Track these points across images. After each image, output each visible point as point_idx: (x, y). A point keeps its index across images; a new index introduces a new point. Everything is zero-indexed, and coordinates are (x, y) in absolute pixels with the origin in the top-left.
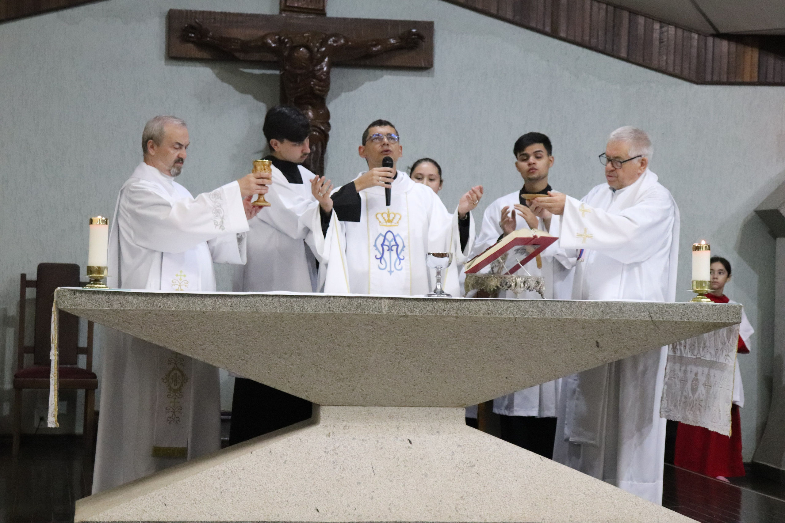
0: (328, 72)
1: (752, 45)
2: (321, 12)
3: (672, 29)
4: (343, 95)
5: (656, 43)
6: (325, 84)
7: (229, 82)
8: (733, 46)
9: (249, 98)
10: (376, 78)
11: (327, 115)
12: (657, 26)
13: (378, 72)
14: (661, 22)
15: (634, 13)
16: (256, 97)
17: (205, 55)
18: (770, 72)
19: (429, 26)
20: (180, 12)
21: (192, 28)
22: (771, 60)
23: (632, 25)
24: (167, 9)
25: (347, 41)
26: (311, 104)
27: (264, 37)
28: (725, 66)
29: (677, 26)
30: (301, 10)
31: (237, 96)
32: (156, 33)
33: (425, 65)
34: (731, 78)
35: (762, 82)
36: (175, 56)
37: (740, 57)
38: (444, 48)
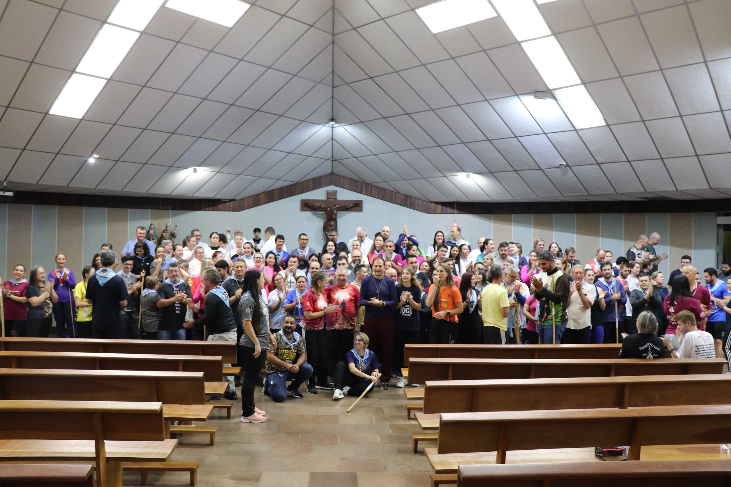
0: (336, 213)
1: (439, 204)
2: (336, 199)
3: (420, 201)
4: (342, 218)
6: (336, 215)
7: (315, 215)
8: (435, 205)
9: (319, 219)
11: (337, 223)
12: (416, 200)
13: (349, 212)
14: (417, 199)
15: (410, 197)
16: (321, 218)
17: (308, 209)
18: (444, 211)
19: (361, 202)
20: (303, 200)
21: (306, 203)
22: (444, 208)
23: (410, 200)
24: (300, 200)
25: (341, 205)
26: (333, 221)
27: (321, 205)
28: (433, 209)
29: (421, 200)
30: (331, 199)
31: (316, 218)
32: (298, 205)
33: (361, 210)
34: (435, 212)
35: (442, 213)
36: (302, 210)
37: (436, 207)
38: (365, 206)
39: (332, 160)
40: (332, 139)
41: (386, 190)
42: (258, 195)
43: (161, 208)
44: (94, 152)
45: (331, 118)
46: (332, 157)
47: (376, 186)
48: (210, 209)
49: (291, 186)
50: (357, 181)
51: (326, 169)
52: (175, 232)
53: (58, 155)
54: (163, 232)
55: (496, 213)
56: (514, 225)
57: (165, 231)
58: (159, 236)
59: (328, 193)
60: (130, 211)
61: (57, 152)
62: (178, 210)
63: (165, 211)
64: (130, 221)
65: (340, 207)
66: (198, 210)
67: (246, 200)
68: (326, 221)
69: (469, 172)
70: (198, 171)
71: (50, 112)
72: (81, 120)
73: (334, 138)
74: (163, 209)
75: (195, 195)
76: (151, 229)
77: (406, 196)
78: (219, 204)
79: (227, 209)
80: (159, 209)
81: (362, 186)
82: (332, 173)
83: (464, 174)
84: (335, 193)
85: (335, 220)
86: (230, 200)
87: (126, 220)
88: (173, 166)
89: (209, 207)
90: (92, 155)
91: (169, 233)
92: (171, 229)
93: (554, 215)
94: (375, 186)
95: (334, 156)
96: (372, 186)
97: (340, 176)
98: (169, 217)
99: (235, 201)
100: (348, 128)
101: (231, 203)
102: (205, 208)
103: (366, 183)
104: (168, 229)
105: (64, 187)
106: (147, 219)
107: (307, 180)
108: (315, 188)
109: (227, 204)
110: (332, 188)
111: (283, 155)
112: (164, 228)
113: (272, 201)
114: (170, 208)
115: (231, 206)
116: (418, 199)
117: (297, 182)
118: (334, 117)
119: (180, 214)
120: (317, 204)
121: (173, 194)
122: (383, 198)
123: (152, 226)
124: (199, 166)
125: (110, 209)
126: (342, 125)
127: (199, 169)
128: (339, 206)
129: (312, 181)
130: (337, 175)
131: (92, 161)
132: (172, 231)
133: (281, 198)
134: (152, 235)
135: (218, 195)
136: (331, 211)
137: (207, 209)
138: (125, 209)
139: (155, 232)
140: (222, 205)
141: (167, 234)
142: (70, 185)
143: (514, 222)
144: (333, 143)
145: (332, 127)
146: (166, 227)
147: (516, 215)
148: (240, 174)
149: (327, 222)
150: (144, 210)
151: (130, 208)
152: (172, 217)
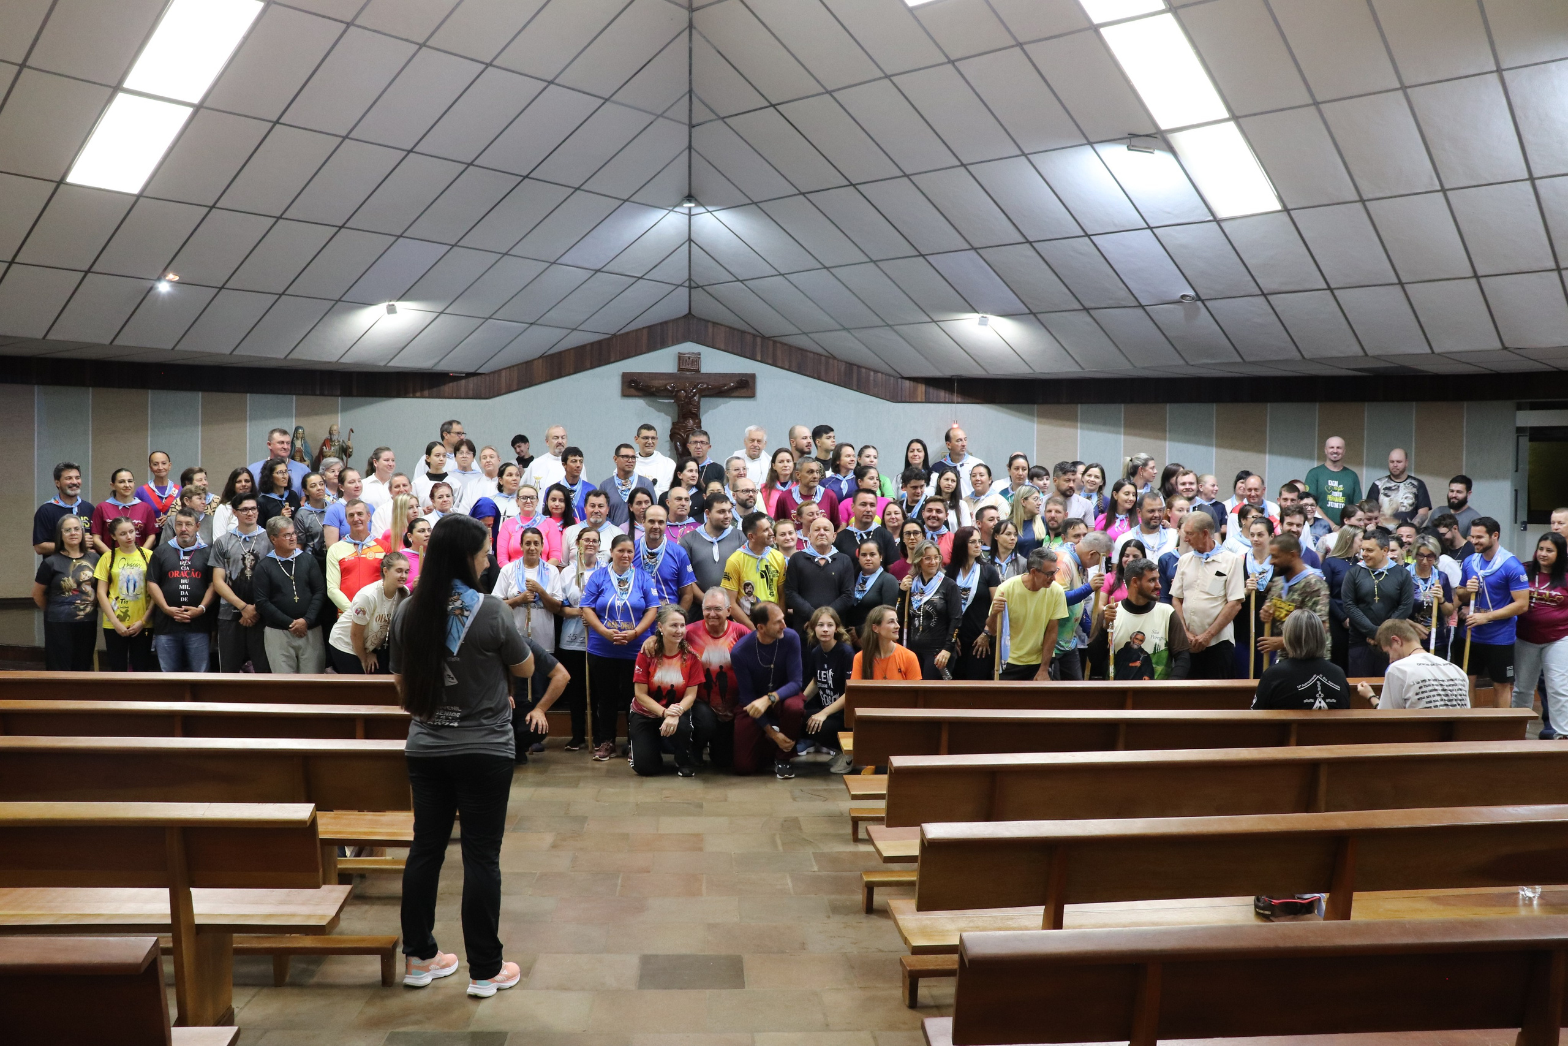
0: (699, 402)
1: (921, 383)
2: (698, 371)
3: (880, 375)
4: (710, 412)
5: (872, 382)
6: (698, 407)
7: (653, 407)
8: (912, 383)
9: (663, 414)
10: (727, 403)
11: (700, 422)
12: (871, 373)
13: (727, 399)
14: (874, 371)
15: (859, 367)
16: (666, 414)
17: (640, 394)
18: (931, 396)
19: (753, 377)
20: (628, 373)
21: (633, 381)
22: (931, 390)
23: (859, 374)
24: (621, 373)
25: (708, 385)
26: (692, 418)
27: (667, 385)
28: (908, 393)
29: (882, 373)
30: (688, 370)
31: (657, 413)
32: (616, 384)
33: (752, 395)
34: (912, 399)
35: (928, 401)
36: (625, 395)
37: (915, 390)
38: (762, 387)
39: (690, 287)
40: (690, 240)
41: (806, 351)
42: (528, 364)
43: (318, 392)
44: (170, 267)
45: (686, 193)
46: (690, 279)
47: (785, 344)
48: (426, 393)
49: (600, 342)
50: (743, 332)
51: (676, 305)
52: (350, 444)
53: (90, 275)
54: (324, 444)
55: (1045, 402)
56: (1081, 428)
57: (328, 442)
58: (316, 453)
59: (681, 358)
60: (250, 399)
61: (86, 268)
62: (359, 395)
63: (327, 398)
64: (250, 420)
65: (707, 388)
66: (399, 395)
67: (503, 373)
68: (676, 420)
69: (986, 312)
70: (398, 309)
71: (70, 179)
72: (139, 197)
73: (692, 237)
74: (322, 394)
75: (391, 364)
76: (297, 438)
77: (850, 365)
78: (444, 384)
79: (463, 394)
80: (314, 394)
81: (754, 344)
82: (689, 315)
83: (976, 317)
84: (696, 359)
85: (696, 417)
86: (469, 375)
87: (242, 418)
88: (343, 299)
89: (422, 390)
90: (165, 276)
91: (337, 448)
92: (340, 437)
93: (1168, 406)
94: (781, 343)
95: (692, 277)
96: (775, 342)
97: (708, 321)
98: (337, 412)
99: (479, 377)
100: (723, 215)
101: (472, 380)
102: (414, 392)
103: (763, 337)
104: (335, 438)
105: (103, 345)
106: (289, 416)
107: (637, 331)
108: (652, 347)
109: (463, 382)
110: (689, 348)
111: (584, 275)
112: (327, 435)
113: (560, 375)
114: (339, 393)
115: (471, 386)
116: (876, 371)
117: (614, 336)
118: (693, 192)
119: (360, 405)
120: (657, 383)
121: (343, 360)
122: (800, 370)
123: (301, 430)
124: (399, 300)
125: (206, 394)
126: (710, 209)
127: (400, 305)
128: (705, 386)
129: (645, 332)
130: (700, 319)
131: (164, 287)
132: (343, 441)
133: (578, 369)
134: (300, 451)
135: (442, 363)
136: (686, 397)
137: (418, 394)
138: (239, 395)
139: (305, 444)
140: (451, 384)
141: (333, 447)
142: (117, 342)
143: (1081, 422)
144: (692, 249)
145: (690, 215)
146: (330, 433)
147: (1085, 407)
148: (490, 318)
149: (678, 422)
150: (280, 396)
151: (251, 392)
152: (342, 411)
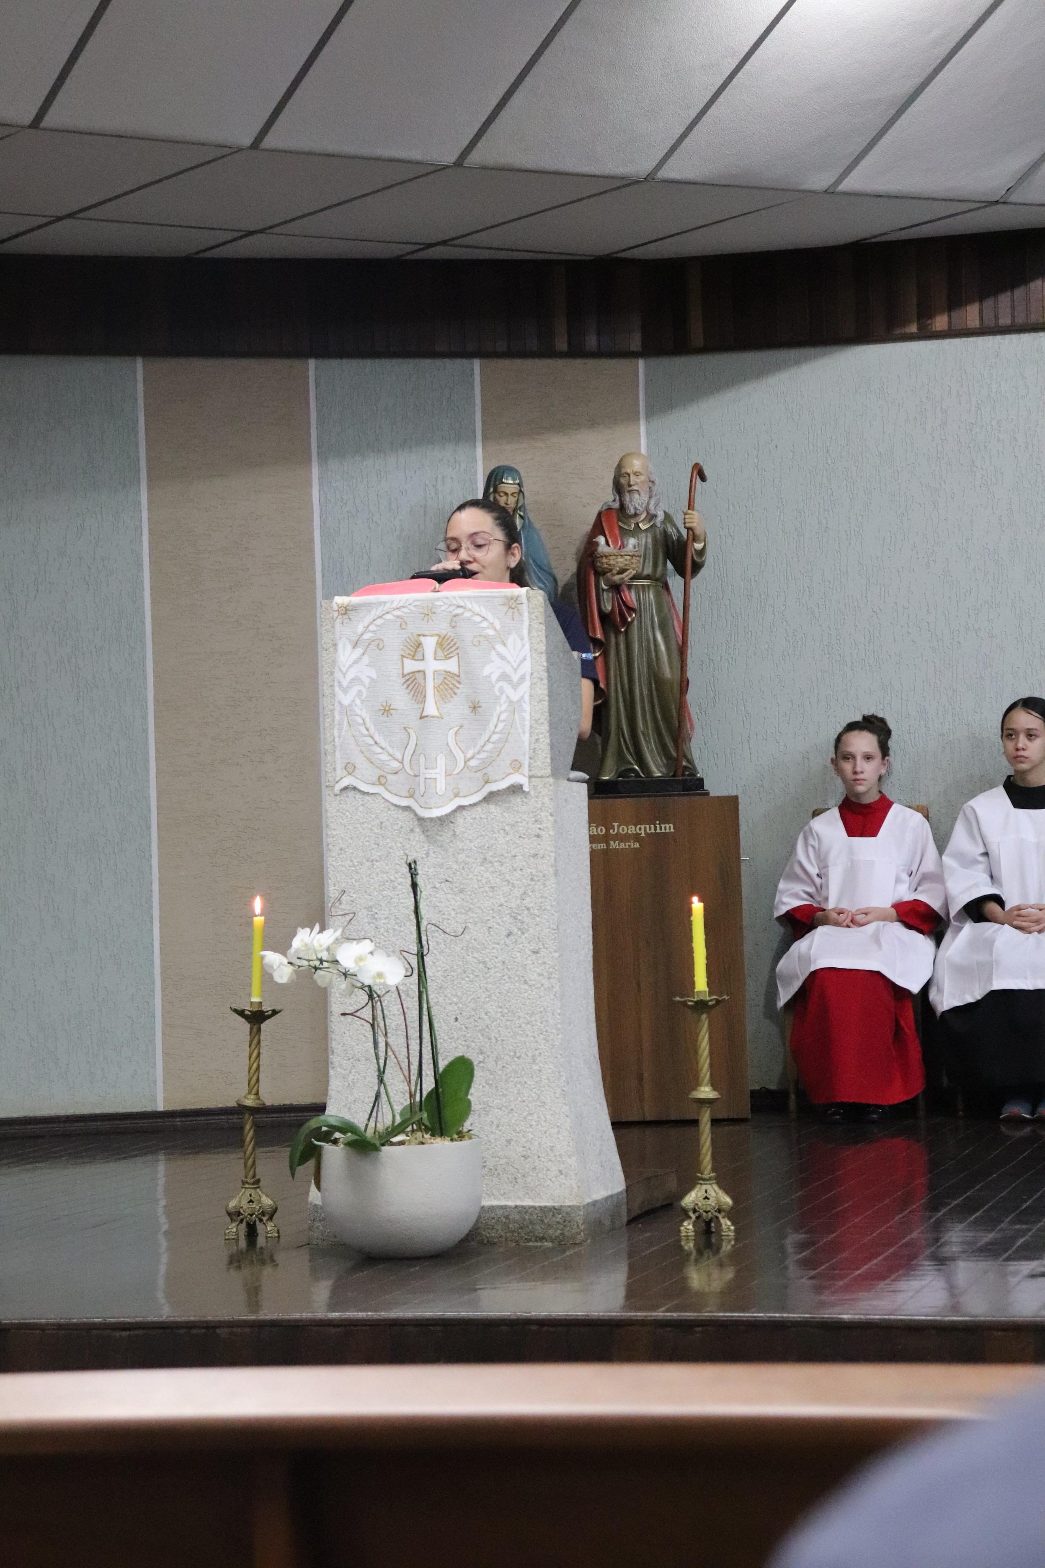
43: (562, 345)
48: (972, 314)
52: (696, 520)
54: (598, 528)
57: (615, 518)
60: (322, 378)
62: (707, 349)
63: (592, 363)
64: (323, 458)
74: (576, 351)
78: (1036, 277)
80: (549, 351)
87: (294, 452)
89: (954, 303)
91: (646, 540)
92: (658, 500)
98: (634, 418)
102: (925, 314)
104: (636, 502)
106: (463, 433)
114: (636, 343)
119: (717, 386)
123: (509, 484)
125: (164, 366)
132: (667, 515)
137: (940, 322)
138: (280, 365)
141: (632, 541)
146: (619, 488)
150: (426, 363)
151: (322, 353)
152: (651, 413)
